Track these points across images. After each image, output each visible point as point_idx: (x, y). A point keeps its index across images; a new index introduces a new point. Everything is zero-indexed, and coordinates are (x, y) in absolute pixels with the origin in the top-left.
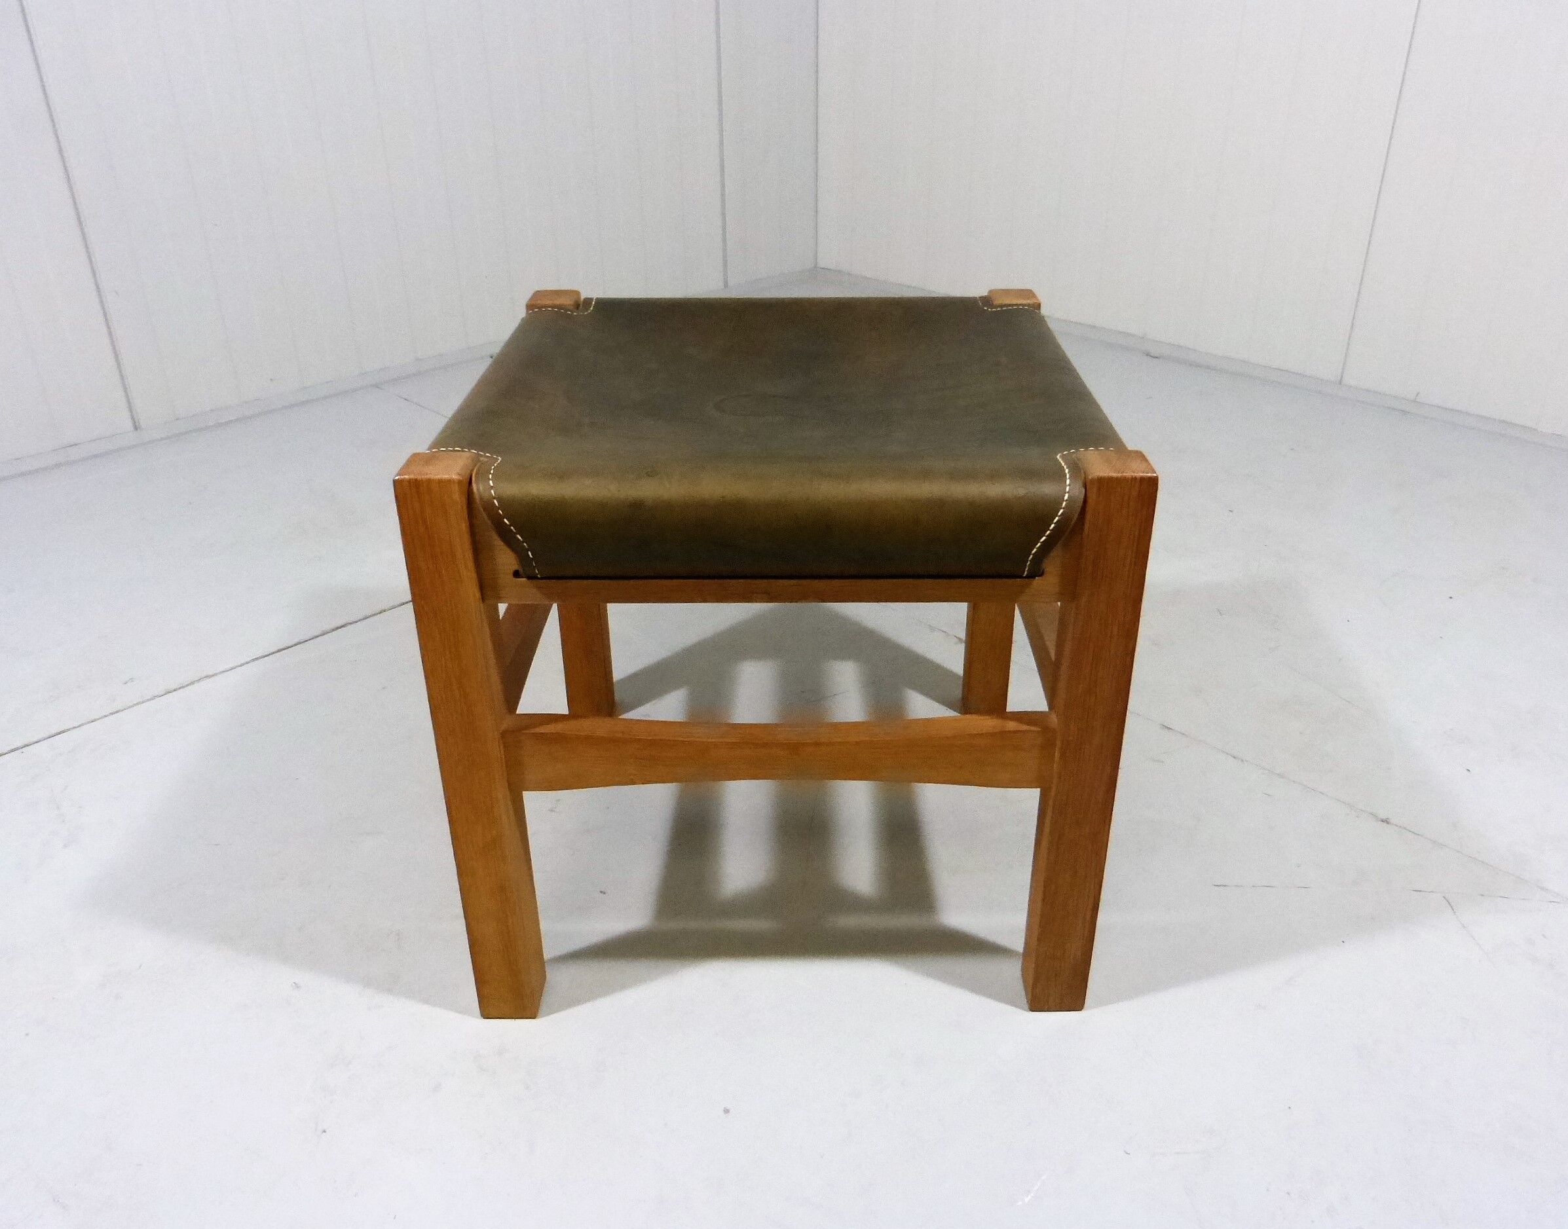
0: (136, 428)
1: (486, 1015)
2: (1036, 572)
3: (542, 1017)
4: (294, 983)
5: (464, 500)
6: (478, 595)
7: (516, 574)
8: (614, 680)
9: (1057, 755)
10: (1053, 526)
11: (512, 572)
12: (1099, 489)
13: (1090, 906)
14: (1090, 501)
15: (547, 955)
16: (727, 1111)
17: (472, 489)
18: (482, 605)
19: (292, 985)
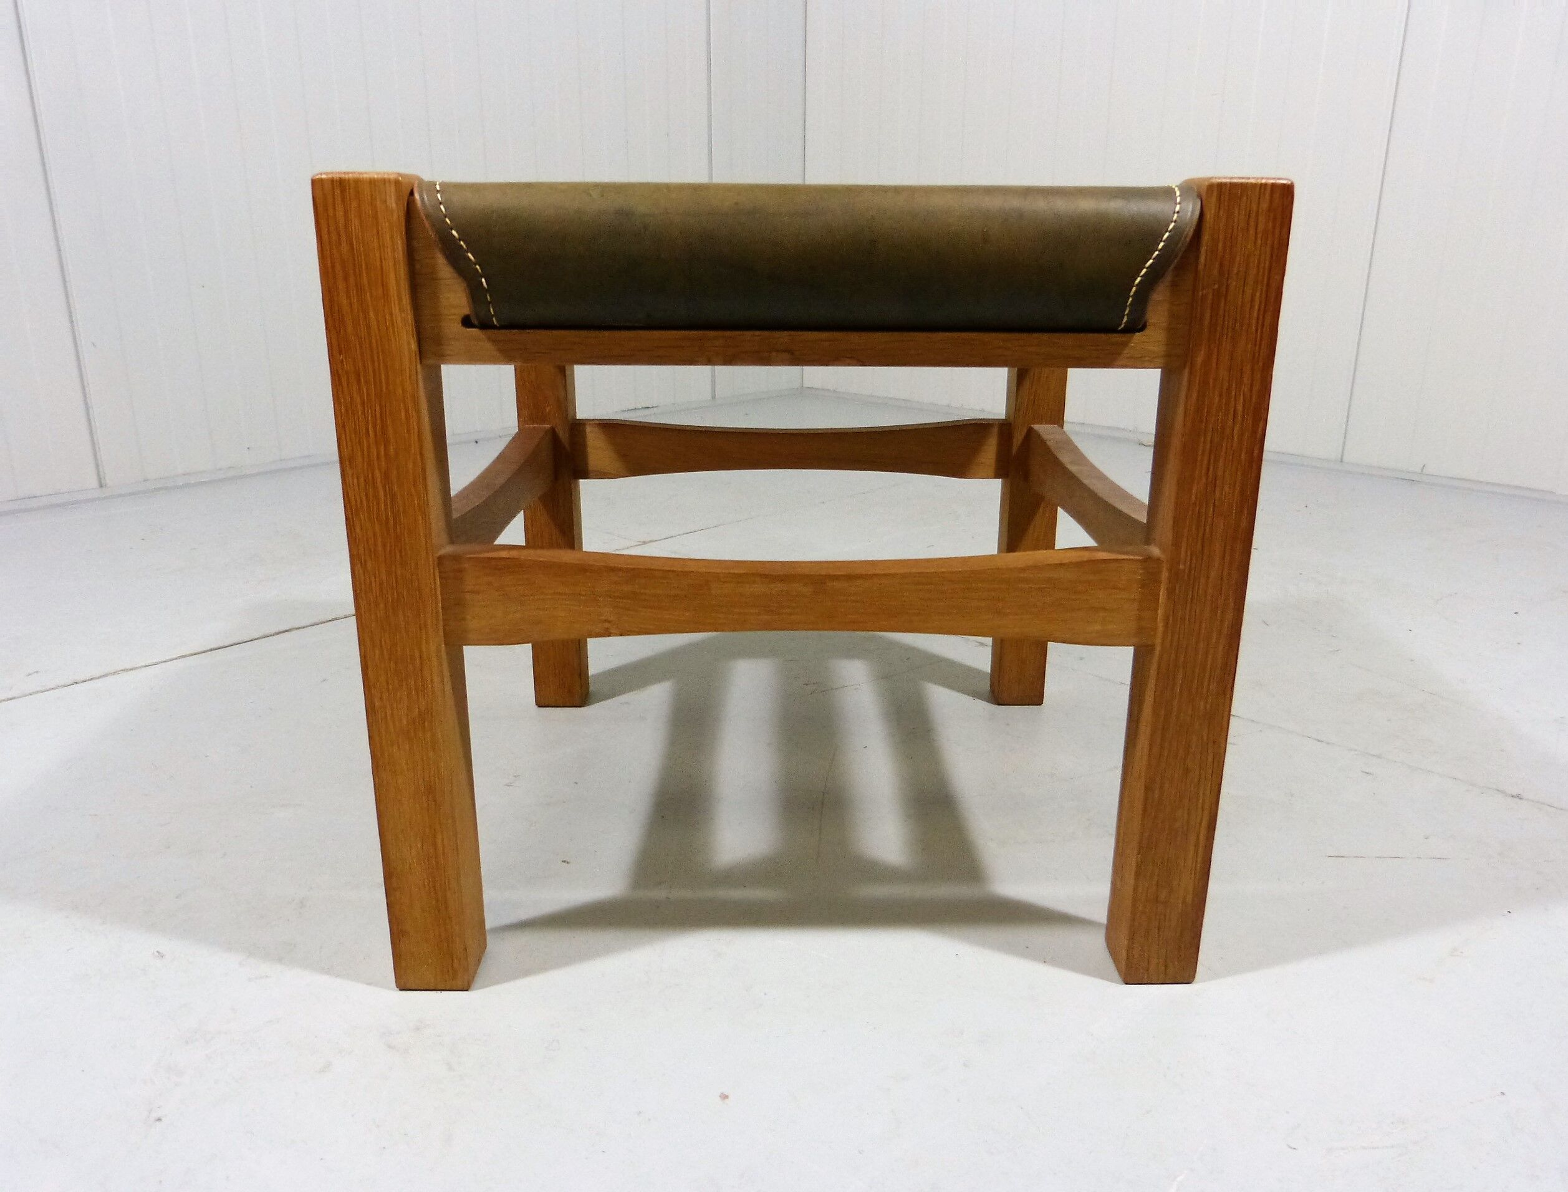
0: (101, 486)
1: (403, 986)
2: (1137, 326)
3: (477, 989)
4: (158, 952)
5: (402, 213)
6: (414, 346)
7: (466, 322)
8: (590, 673)
9: (1163, 594)
10: (1162, 244)
11: (459, 319)
12: (1219, 199)
13: (1205, 823)
14: (1209, 216)
15: (488, 926)
16: (724, 1097)
17: (414, 201)
18: (419, 366)
19: (153, 954)
